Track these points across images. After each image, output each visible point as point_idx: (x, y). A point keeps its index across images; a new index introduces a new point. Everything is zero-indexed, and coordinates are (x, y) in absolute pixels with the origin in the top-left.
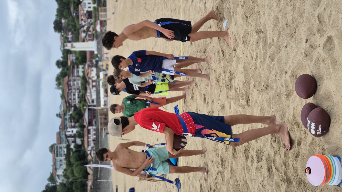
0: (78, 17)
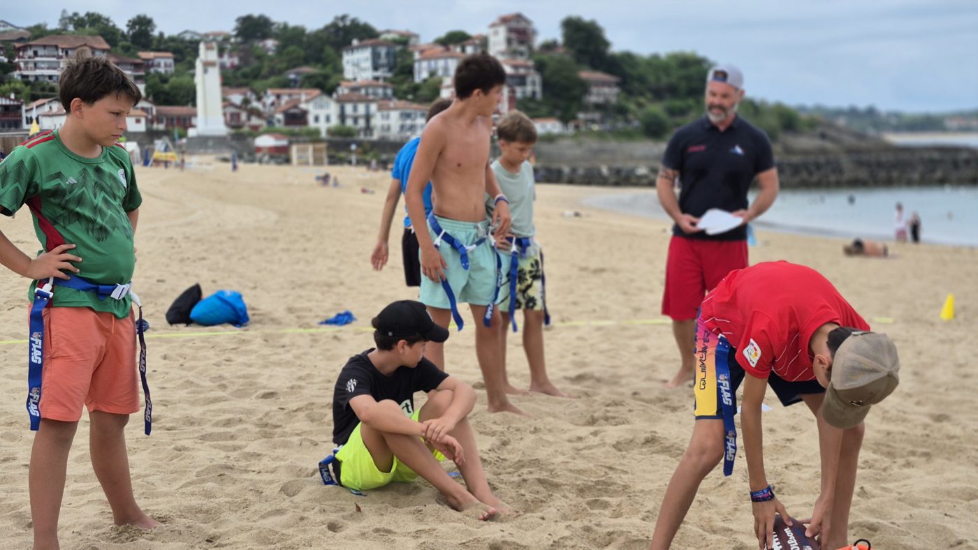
0: (286, 85)
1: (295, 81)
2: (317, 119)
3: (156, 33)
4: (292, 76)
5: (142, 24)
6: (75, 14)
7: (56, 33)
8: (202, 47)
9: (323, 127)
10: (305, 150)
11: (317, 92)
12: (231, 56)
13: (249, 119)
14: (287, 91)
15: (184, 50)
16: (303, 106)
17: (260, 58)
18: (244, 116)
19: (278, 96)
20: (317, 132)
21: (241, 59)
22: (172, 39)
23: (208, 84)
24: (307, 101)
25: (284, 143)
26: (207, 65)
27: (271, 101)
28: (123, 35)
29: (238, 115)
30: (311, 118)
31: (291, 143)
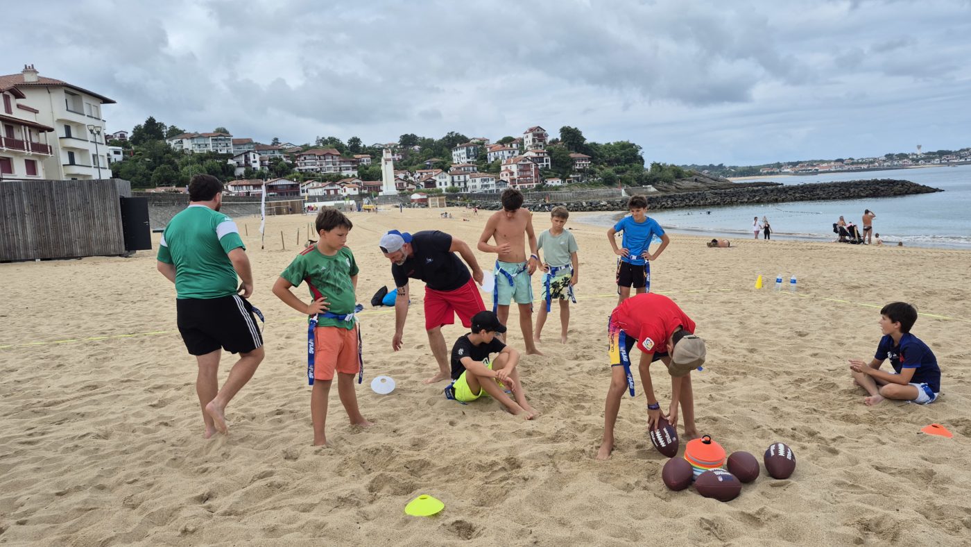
0: (425, 168)
1: (429, 166)
2: (440, 184)
3: (362, 145)
4: (428, 163)
5: (355, 141)
6: (323, 138)
7: (314, 147)
8: (384, 151)
9: (443, 187)
10: (435, 200)
11: (441, 170)
12: (398, 155)
13: (408, 186)
14: (426, 171)
15: (376, 153)
16: (433, 178)
17: (411, 155)
18: (405, 184)
19: (421, 174)
20: (441, 190)
21: (402, 156)
22: (370, 148)
23: (387, 170)
24: (435, 176)
25: (425, 197)
26: (387, 160)
27: (419, 176)
28: (346, 147)
29: (403, 184)
30: (437, 184)
31: (428, 197)
